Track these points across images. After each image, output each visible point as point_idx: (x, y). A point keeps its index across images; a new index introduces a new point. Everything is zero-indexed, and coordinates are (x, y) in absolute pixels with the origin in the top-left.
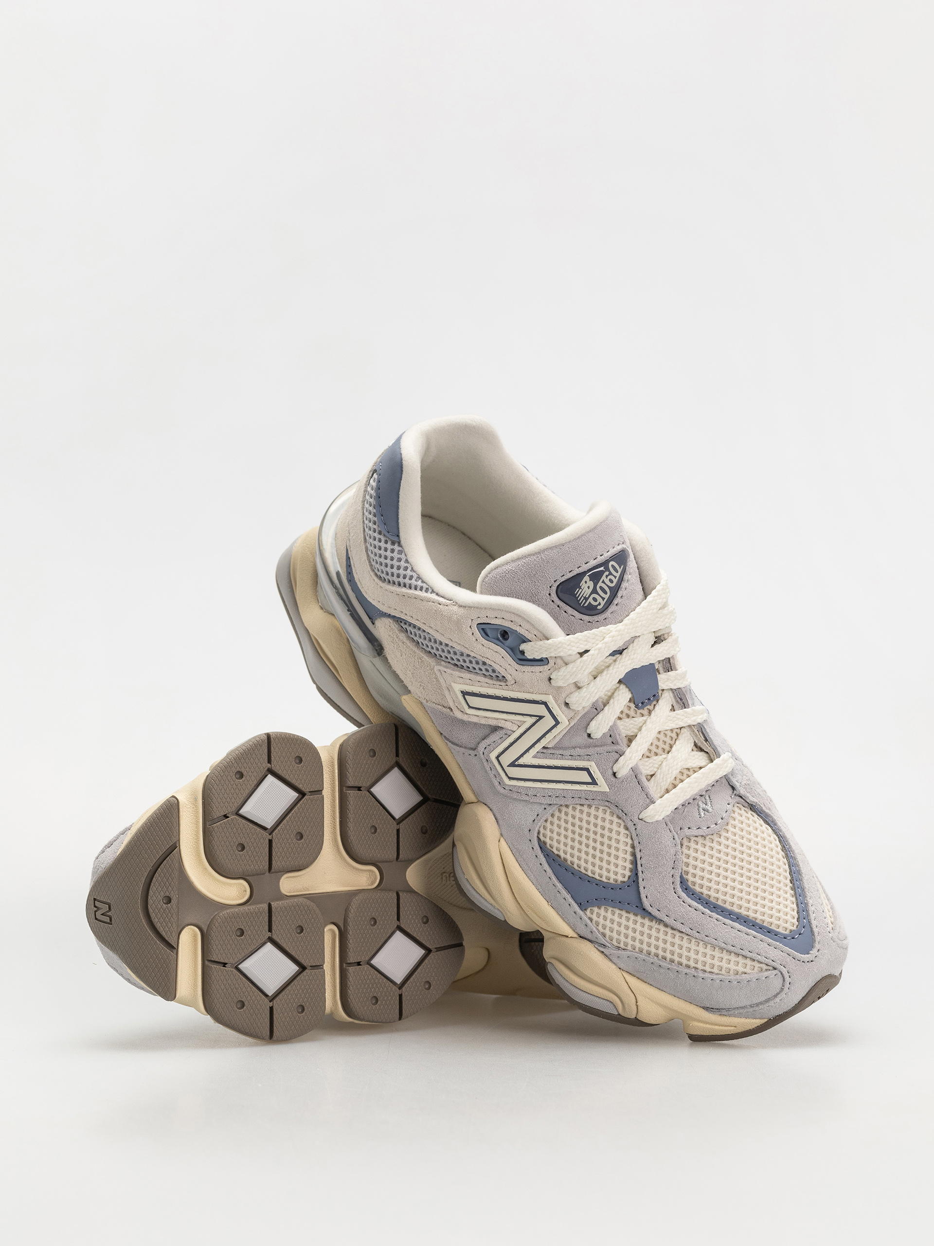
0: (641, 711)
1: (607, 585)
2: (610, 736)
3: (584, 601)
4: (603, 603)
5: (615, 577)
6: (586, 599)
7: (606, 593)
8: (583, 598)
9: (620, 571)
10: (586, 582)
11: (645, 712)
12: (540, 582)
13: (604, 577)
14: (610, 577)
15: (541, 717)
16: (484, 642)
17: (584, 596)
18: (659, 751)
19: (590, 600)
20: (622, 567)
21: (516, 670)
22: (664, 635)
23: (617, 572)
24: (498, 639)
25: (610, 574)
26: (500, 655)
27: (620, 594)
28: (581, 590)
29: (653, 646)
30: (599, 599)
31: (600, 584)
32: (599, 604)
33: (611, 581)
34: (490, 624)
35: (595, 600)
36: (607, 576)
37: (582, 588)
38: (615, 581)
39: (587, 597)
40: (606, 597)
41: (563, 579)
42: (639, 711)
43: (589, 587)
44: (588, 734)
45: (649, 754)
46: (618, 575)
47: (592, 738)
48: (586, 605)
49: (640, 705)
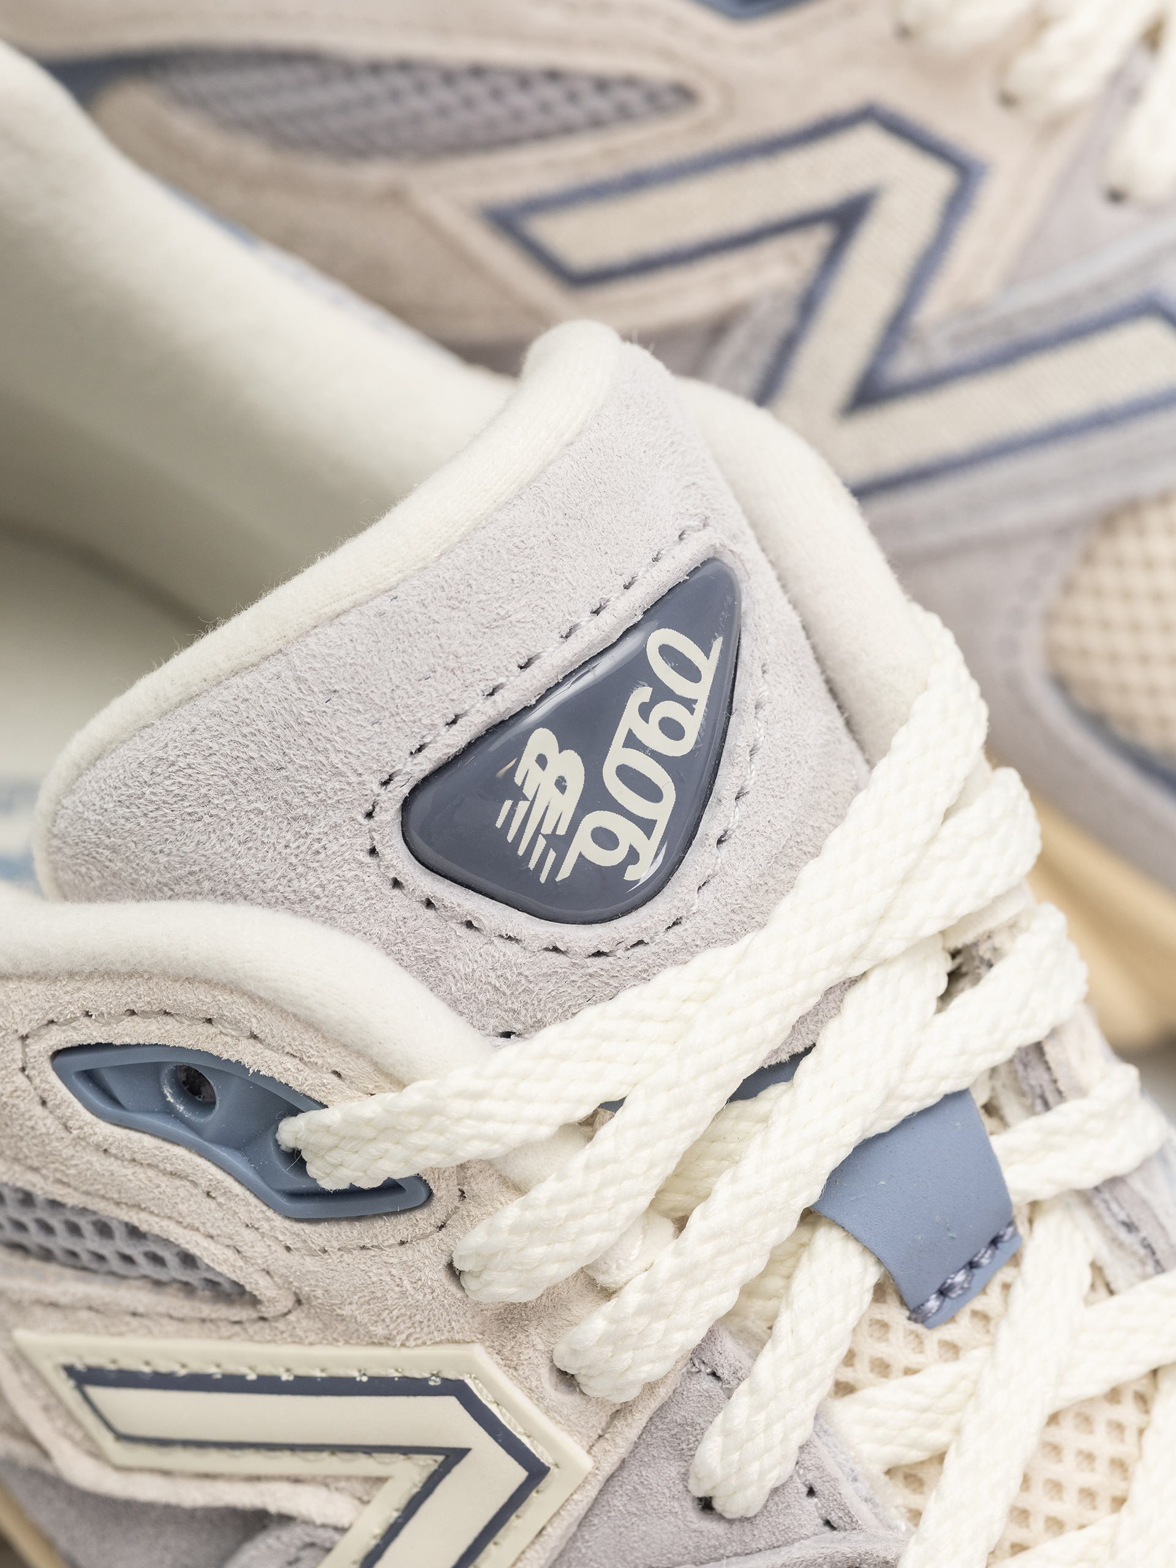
0: (947, 1332)
1: (655, 755)
2: (811, 1492)
3: (552, 855)
4: (649, 849)
5: (689, 704)
6: (560, 843)
7: (653, 793)
8: (541, 843)
9: (708, 666)
10: (542, 761)
11: (961, 1329)
12: (312, 799)
13: (630, 719)
14: (666, 709)
15: (453, 1456)
16: (104, 1130)
17: (547, 829)
18: (1067, 1507)
19: (583, 845)
20: (717, 645)
21: (288, 1249)
22: (990, 936)
23: (691, 672)
24: (168, 1111)
25: (663, 693)
26: (194, 1184)
27: (726, 783)
28: (523, 806)
29: (946, 997)
30: (628, 833)
31: (618, 755)
32: (633, 856)
33: (671, 728)
34: (109, 1046)
35: (605, 838)
36: (645, 711)
37: (528, 791)
38: (692, 724)
39: (562, 831)
40: (661, 812)
41: (425, 764)
42: (933, 1337)
43: (561, 784)
44: (700, 1499)
45: (1019, 1534)
46: (700, 692)
47: (721, 1517)
48: (565, 872)
49: (933, 1303)
